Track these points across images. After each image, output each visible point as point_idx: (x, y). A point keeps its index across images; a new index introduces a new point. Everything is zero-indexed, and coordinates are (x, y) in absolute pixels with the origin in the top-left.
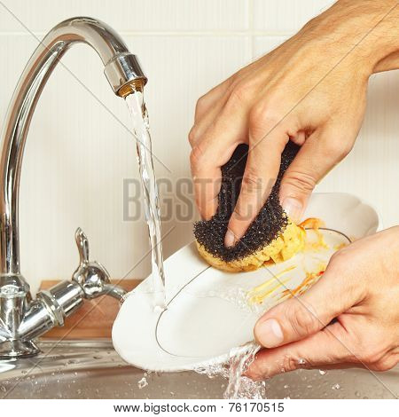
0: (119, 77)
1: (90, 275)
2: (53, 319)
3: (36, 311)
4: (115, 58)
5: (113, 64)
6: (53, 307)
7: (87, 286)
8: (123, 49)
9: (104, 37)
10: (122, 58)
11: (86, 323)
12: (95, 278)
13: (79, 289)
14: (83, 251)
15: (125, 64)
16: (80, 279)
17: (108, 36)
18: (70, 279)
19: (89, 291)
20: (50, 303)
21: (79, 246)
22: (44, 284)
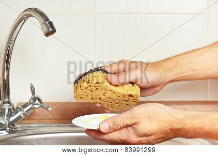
0: (46, 29)
1: (35, 100)
2: (22, 116)
3: (16, 113)
4: (44, 23)
5: (44, 25)
6: (22, 112)
7: (35, 104)
8: (48, 19)
9: (41, 15)
10: (47, 22)
11: (34, 117)
12: (37, 101)
13: (32, 105)
14: (33, 92)
15: (48, 25)
16: (32, 102)
17: (42, 15)
18: (28, 102)
19: (35, 106)
20: (21, 111)
21: (31, 90)
22: (19, 104)
